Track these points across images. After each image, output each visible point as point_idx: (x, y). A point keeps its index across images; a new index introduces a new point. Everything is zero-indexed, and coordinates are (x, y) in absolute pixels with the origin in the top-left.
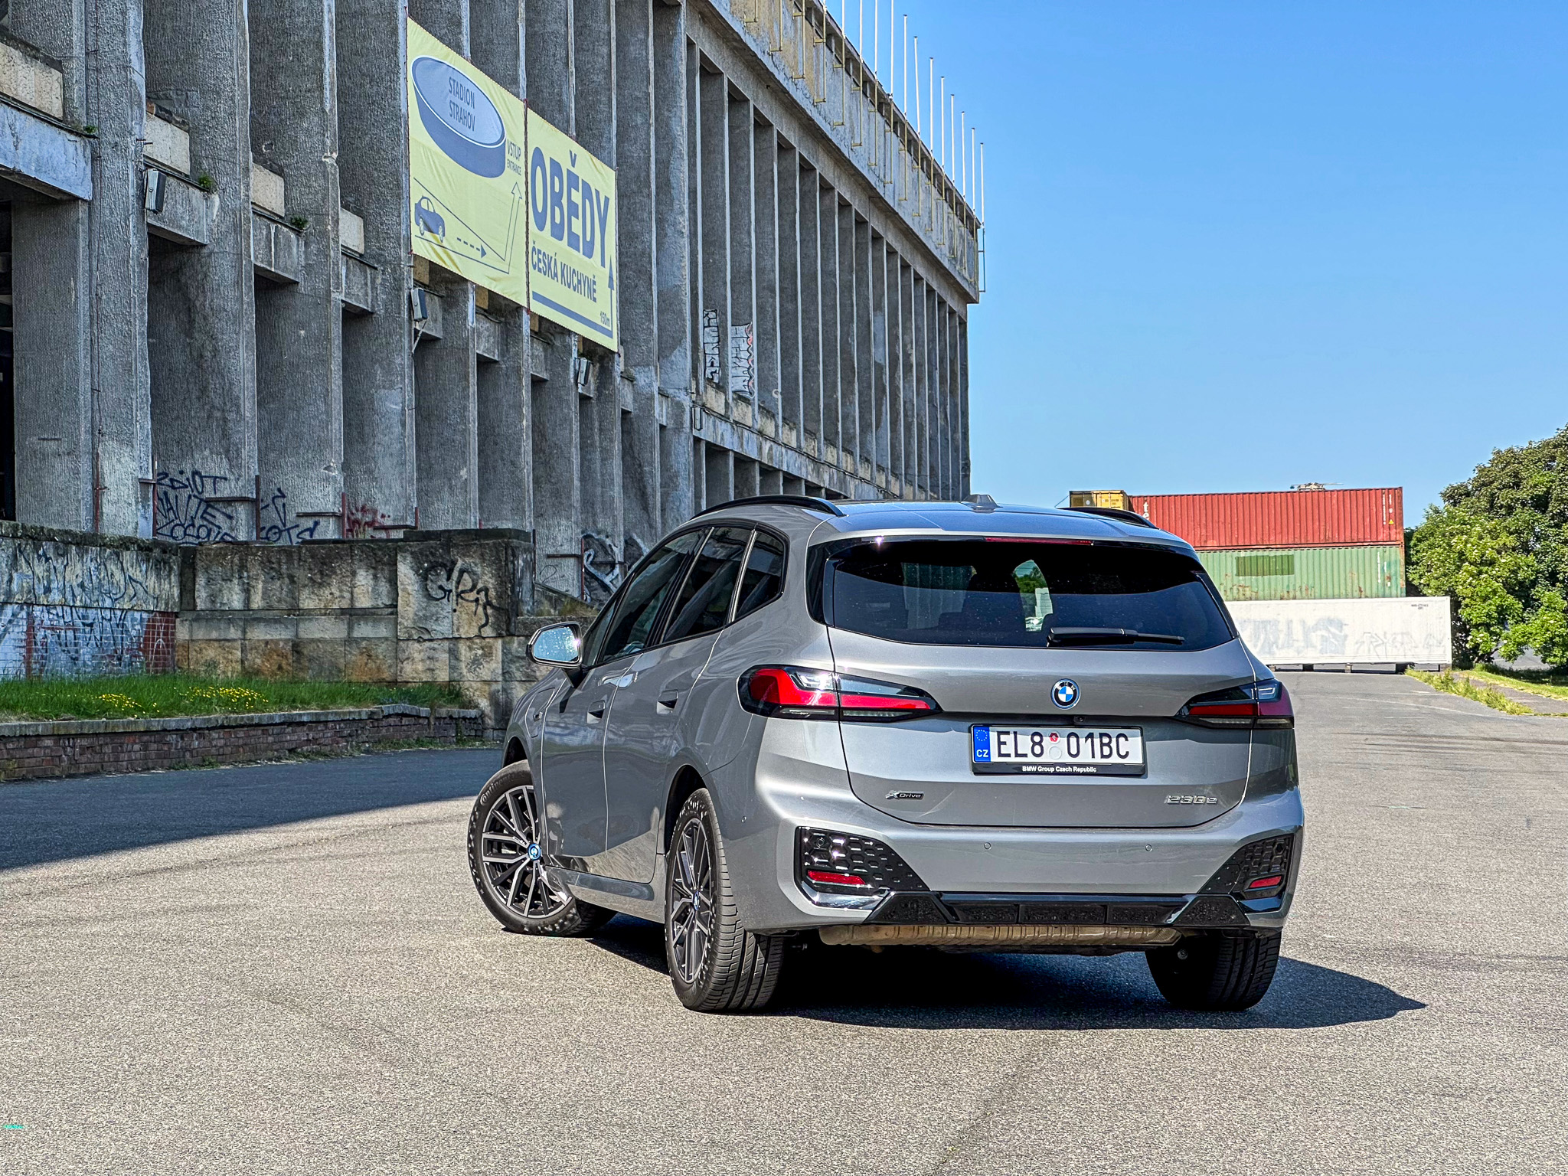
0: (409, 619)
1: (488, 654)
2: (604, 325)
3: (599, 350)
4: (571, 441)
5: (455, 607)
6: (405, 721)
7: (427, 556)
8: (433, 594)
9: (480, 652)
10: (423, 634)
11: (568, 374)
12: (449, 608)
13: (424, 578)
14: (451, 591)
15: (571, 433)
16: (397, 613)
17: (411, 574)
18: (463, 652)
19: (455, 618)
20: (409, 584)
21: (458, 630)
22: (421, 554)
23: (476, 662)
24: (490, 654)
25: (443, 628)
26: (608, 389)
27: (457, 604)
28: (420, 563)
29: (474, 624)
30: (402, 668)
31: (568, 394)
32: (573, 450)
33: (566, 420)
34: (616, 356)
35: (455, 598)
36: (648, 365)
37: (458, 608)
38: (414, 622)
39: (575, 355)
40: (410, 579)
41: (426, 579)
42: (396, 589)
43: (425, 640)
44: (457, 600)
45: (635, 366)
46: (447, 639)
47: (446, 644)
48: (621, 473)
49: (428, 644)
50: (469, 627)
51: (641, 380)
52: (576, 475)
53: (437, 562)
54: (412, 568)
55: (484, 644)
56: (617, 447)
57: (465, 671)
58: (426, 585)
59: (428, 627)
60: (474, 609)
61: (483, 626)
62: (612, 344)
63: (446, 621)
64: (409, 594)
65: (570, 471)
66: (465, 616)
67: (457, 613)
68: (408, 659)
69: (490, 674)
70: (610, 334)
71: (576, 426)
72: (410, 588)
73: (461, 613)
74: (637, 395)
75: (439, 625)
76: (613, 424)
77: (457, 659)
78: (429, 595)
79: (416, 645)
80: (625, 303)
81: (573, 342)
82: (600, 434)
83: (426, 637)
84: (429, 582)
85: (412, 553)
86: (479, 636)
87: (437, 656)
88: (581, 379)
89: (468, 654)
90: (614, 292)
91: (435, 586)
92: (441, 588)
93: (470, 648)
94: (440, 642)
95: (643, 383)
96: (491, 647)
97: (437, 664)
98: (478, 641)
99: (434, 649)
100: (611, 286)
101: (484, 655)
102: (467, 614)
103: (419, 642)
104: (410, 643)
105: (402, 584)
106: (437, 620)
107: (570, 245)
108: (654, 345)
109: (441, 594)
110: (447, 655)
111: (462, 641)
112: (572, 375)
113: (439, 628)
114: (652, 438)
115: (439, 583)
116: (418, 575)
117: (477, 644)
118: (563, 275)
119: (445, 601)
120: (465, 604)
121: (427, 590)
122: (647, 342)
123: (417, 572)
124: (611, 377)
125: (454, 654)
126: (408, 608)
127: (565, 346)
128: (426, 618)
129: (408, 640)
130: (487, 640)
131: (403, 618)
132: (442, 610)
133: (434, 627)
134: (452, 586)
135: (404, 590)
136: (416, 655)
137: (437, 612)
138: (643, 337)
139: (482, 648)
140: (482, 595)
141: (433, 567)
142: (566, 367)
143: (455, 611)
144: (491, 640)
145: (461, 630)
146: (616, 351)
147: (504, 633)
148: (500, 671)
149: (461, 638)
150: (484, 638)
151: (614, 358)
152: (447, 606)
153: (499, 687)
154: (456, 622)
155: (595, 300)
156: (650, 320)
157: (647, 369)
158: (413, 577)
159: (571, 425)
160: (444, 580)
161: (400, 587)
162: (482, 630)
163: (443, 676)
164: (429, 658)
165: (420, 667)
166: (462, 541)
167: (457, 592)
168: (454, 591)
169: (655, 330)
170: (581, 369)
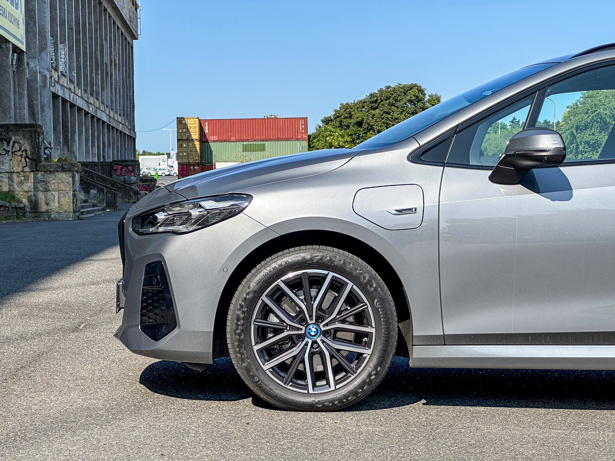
1: (27, 179)
2: (21, 39)
3: (18, 51)
4: (10, 89)
6: (1, 209)
9: (23, 178)
11: (9, 60)
12: (8, 159)
14: (9, 151)
15: (10, 85)
18: (15, 178)
19: (11, 163)
21: (13, 168)
23: (21, 183)
24: (28, 179)
25: (6, 167)
26: (22, 68)
27: (12, 157)
29: (21, 166)
31: (8, 69)
32: (11, 93)
33: (8, 80)
34: (25, 53)
35: (11, 154)
36: (35, 58)
37: (13, 159)
39: (11, 52)
44: (12, 155)
45: (29, 58)
46: (8, 172)
47: (7, 175)
48: (27, 104)
50: (18, 167)
51: (32, 65)
52: (12, 104)
53: (3, 138)
55: (25, 175)
56: (26, 92)
57: (16, 187)
60: (20, 159)
61: (25, 167)
62: (24, 48)
63: (7, 164)
65: (10, 102)
66: (16, 162)
67: (12, 161)
69: (28, 188)
70: (22, 43)
71: (12, 82)
73: (14, 161)
74: (30, 71)
75: (4, 166)
76: (24, 83)
77: (12, 181)
80: (27, 31)
81: (11, 46)
82: (19, 87)
86: (23, 171)
87: (3, 180)
88: (14, 63)
89: (18, 179)
90: (24, 25)
91: (2, 149)
92: (4, 149)
93: (18, 177)
94: (4, 174)
95: (33, 66)
96: (28, 176)
97: (3, 183)
98: (22, 173)
99: (1, 177)
100: (23, 23)
101: (25, 180)
102: (17, 161)
106: (3, 164)
107: (11, 4)
108: (37, 49)
109: (4, 152)
110: (8, 180)
111: (15, 173)
112: (10, 61)
113: (4, 168)
114: (37, 90)
115: (4, 147)
117: (21, 175)
118: (9, 17)
119: (6, 155)
120: (16, 157)
122: (34, 48)
124: (23, 63)
125: (11, 179)
127: (7, 48)
130: (26, 173)
132: (5, 159)
133: (1, 167)
134: (9, 149)
137: (3, 161)
138: (32, 46)
139: (24, 177)
140: (24, 153)
142: (7, 57)
143: (11, 160)
144: (28, 173)
145: (14, 168)
146: (25, 51)
147: (34, 170)
148: (33, 187)
149: (14, 172)
150: (25, 172)
151: (24, 54)
152: (7, 158)
153: (32, 194)
154: (12, 165)
155: (19, 29)
156: (36, 39)
157: (34, 60)
159: (10, 82)
160: (6, 146)
162: (24, 168)
163: (6, 189)
166: (14, 129)
167: (12, 152)
168: (11, 151)
169: (38, 43)
170: (14, 58)
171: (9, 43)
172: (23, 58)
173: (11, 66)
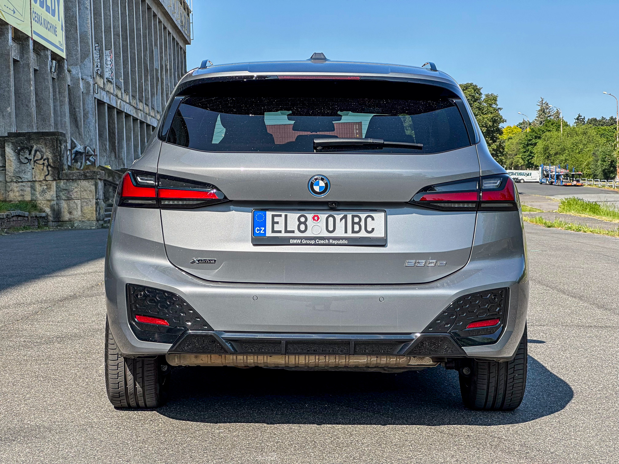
0: (11, 172)
1: (49, 188)
2: (60, 47)
3: (58, 58)
4: (49, 97)
5: (33, 167)
6: (19, 218)
7: (19, 144)
8: (23, 161)
9: (45, 187)
10: (18, 179)
11: (47, 67)
12: (30, 167)
13: (18, 154)
14: (31, 160)
15: (49, 93)
16: (5, 170)
17: (12, 152)
18: (37, 187)
20: (11, 157)
21: (35, 177)
22: (17, 143)
23: (43, 192)
25: (28, 176)
26: (62, 75)
27: (34, 166)
28: (16, 147)
29: (43, 175)
30: (8, 195)
31: (47, 76)
32: (51, 101)
33: (47, 87)
34: (65, 60)
35: (33, 163)
36: (77, 65)
37: (35, 168)
38: (14, 174)
39: (50, 59)
40: (12, 155)
41: (19, 154)
42: (5, 159)
43: (19, 182)
45: (71, 65)
46: (30, 181)
47: (29, 184)
48: (69, 111)
49: (20, 184)
50: (40, 176)
51: (74, 72)
53: (24, 147)
54: (12, 149)
55: (47, 183)
56: (67, 100)
57: (38, 196)
58: (19, 157)
59: (21, 176)
60: (42, 168)
61: (47, 175)
62: (63, 55)
63: (29, 173)
64: (11, 161)
65: (49, 109)
66: (38, 171)
68: (11, 190)
69: (50, 197)
70: (62, 51)
71: (51, 90)
72: (11, 158)
74: (72, 78)
75: (26, 175)
76: (65, 90)
77: (35, 190)
78: (21, 161)
79: (15, 184)
80: (67, 37)
81: (49, 53)
82: (59, 94)
83: (20, 180)
84: (20, 156)
85: (12, 143)
86: (45, 180)
87: (25, 189)
88: (53, 70)
89: (40, 188)
90: (64, 32)
91: (23, 158)
92: (26, 158)
93: (41, 185)
94: (26, 183)
96: (51, 185)
97: (25, 193)
98: (44, 182)
99: (24, 186)
100: (62, 29)
101: (47, 188)
103: (16, 183)
104: (12, 183)
105: (7, 157)
106: (25, 173)
107: (46, 10)
108: (79, 56)
109: (26, 161)
110: (30, 189)
111: (37, 182)
112: (49, 68)
113: (26, 177)
114: (79, 97)
115: (25, 156)
116: (15, 153)
117: (44, 183)
118: (44, 24)
119: (28, 164)
120: (38, 165)
121: (20, 159)
122: (76, 55)
123: (15, 151)
124: (64, 70)
125: (33, 188)
126: (11, 168)
127: (46, 55)
128: (19, 172)
129: (11, 182)
130: (49, 182)
131: (8, 172)
132: (27, 168)
133: (24, 176)
134: (31, 157)
135: (9, 159)
136: (15, 189)
137: (25, 169)
138: (74, 53)
139: (46, 185)
140: (46, 162)
141: (22, 149)
142: (46, 65)
143: (33, 169)
146: (65, 58)
147: (56, 178)
148: (55, 196)
150: (47, 181)
152: (29, 167)
153: (55, 202)
154: (33, 173)
155: (56, 35)
156: (77, 46)
157: (76, 67)
158: (13, 154)
159: (49, 89)
160: (27, 155)
161: (7, 158)
162: (46, 177)
163: (28, 198)
164: (21, 190)
165: (17, 194)
166: (36, 137)
167: (34, 160)
168: (32, 159)
169: (79, 50)
170: (53, 65)
171: (47, 50)
172: (64, 65)
173: (50, 73)
